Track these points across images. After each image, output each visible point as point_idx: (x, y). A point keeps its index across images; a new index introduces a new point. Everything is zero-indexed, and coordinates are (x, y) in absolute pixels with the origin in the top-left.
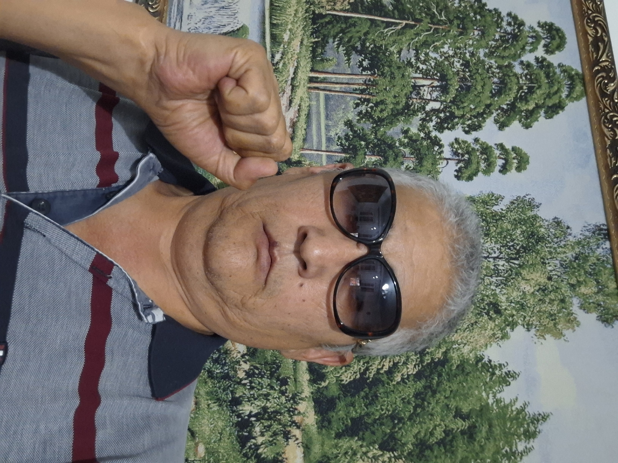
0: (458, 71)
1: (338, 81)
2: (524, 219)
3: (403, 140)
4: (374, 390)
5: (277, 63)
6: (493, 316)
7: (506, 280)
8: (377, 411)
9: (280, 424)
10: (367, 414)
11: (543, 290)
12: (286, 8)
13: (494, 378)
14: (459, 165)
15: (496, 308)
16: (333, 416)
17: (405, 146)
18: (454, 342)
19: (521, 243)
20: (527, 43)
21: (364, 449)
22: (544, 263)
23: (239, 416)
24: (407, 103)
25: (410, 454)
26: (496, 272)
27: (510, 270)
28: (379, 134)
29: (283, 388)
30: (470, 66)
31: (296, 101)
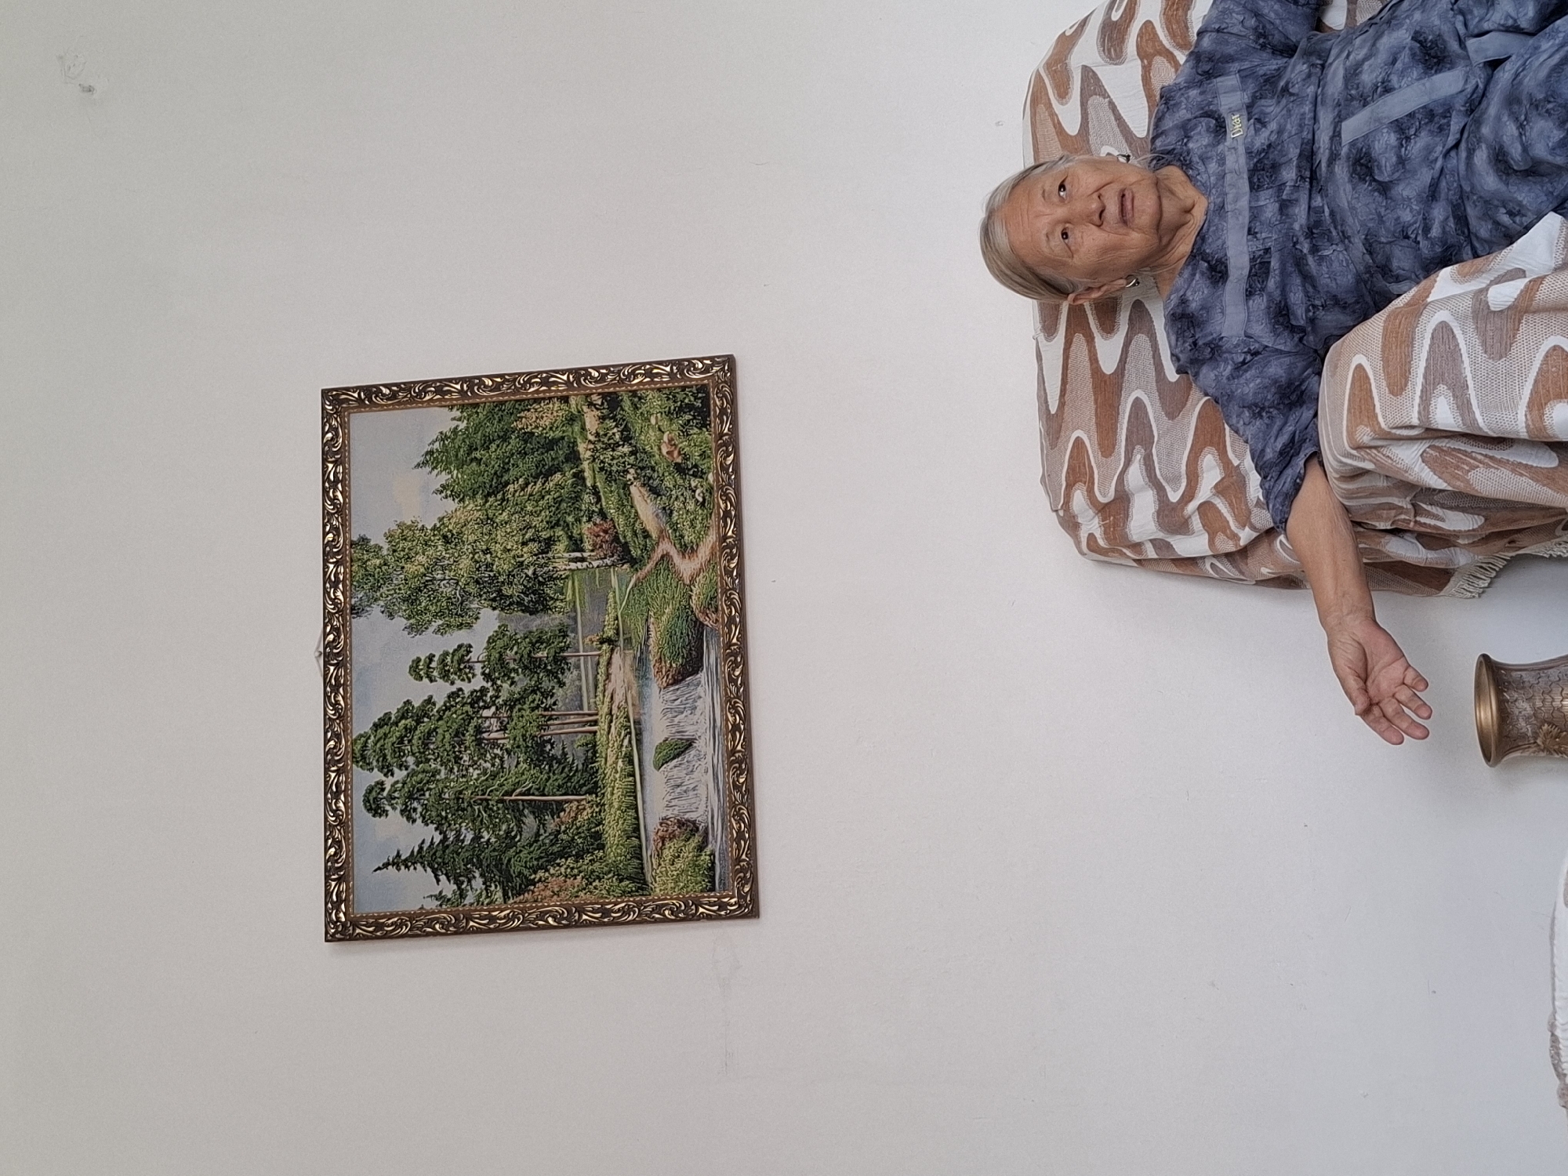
0: (465, 752)
1: (572, 725)
2: (418, 616)
3: (515, 675)
4: (538, 471)
5: (626, 736)
6: (449, 533)
7: (437, 562)
8: (536, 456)
9: (602, 442)
10: (543, 454)
11: (408, 558)
12: (622, 794)
13: (452, 488)
14: (468, 657)
15: (446, 540)
16: (567, 450)
17: (514, 670)
18: (479, 511)
19: (422, 594)
20: (400, 791)
21: (545, 431)
22: (406, 580)
23: (630, 444)
24: (512, 712)
25: (514, 432)
26: (443, 569)
27: (433, 572)
28: (535, 678)
29: (602, 465)
30: (455, 758)
31: (607, 700)
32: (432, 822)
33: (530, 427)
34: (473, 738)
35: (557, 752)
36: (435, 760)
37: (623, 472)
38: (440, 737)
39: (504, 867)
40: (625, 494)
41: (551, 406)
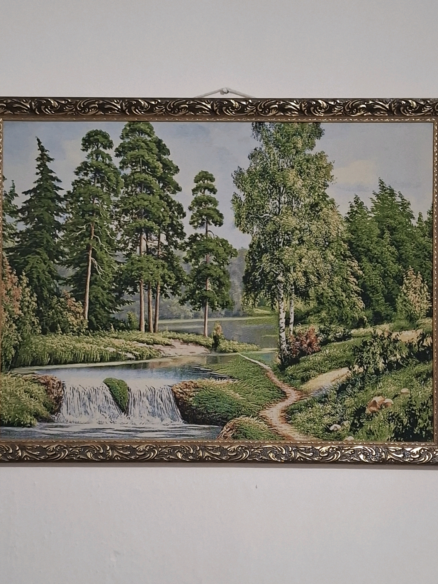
0: (132, 218)
1: (147, 310)
2: (250, 180)
3: (193, 263)
4: (368, 288)
5: (135, 356)
6: (320, 208)
7: (295, 197)
8: (380, 286)
9: (389, 345)
10: (383, 292)
11: (300, 173)
12: (85, 351)
13: (359, 211)
14: (211, 223)
15: (314, 206)
16: (385, 313)
17: (198, 262)
18: (337, 235)
19: (268, 184)
20: (103, 162)
21: (403, 295)
22: (282, 170)
23: (385, 370)
24: (162, 259)
25: (404, 268)
26: (289, 203)
27: (287, 194)
28: (190, 280)
29: (369, 344)
30: (127, 209)
31: (166, 341)
32: (75, 189)
33: (407, 282)
34: (143, 226)
35: (126, 296)
36: (127, 192)
37: (360, 362)
38: (146, 197)
39: (33, 249)
40: (342, 362)
41: (425, 301)
